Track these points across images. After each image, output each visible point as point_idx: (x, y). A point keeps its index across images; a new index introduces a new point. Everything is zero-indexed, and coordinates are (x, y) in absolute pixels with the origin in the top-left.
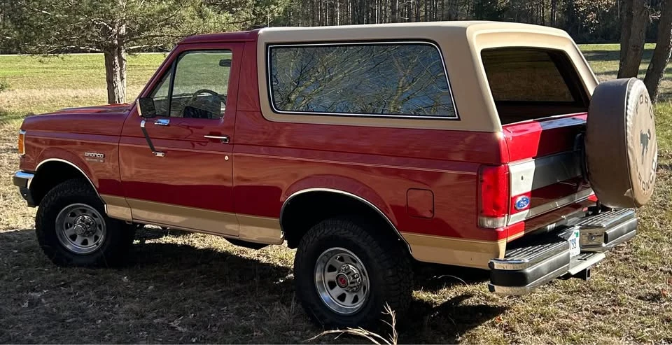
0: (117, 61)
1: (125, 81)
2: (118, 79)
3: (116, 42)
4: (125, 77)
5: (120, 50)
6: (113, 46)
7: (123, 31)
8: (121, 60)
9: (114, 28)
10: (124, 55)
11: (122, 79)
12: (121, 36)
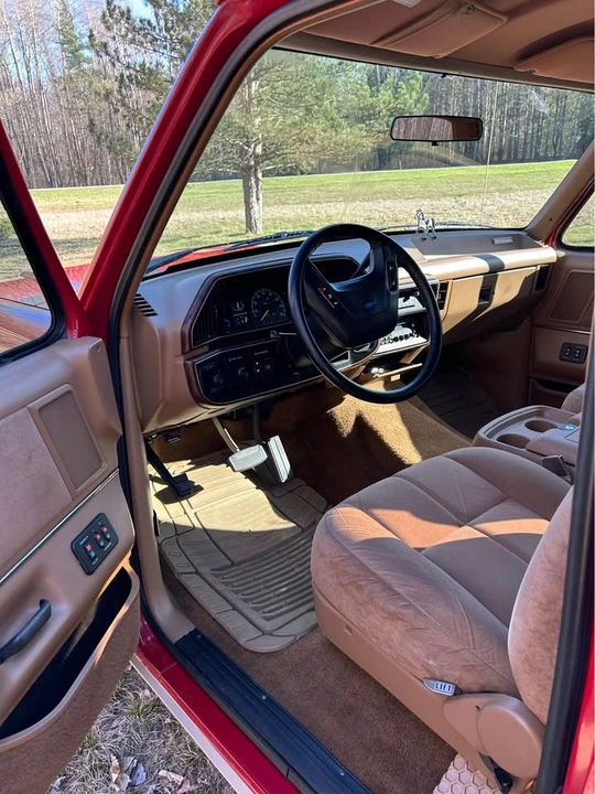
0: (253, 182)
1: (261, 201)
2: (254, 199)
3: (252, 163)
4: (261, 197)
5: (256, 170)
6: (250, 167)
7: (259, 150)
8: (257, 179)
9: (249, 146)
10: (260, 175)
11: (258, 199)
12: (257, 157)
